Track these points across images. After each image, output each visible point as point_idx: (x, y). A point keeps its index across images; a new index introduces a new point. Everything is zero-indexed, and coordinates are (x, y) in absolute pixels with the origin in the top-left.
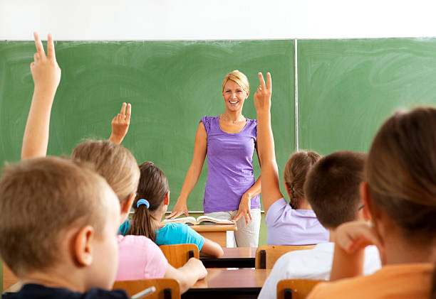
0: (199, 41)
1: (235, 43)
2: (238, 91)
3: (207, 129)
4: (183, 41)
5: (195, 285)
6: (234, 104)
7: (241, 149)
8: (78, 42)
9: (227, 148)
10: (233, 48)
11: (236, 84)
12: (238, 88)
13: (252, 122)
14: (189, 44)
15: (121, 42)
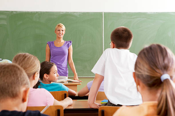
0: (66, 12)
1: (80, 13)
2: (62, 31)
3: (50, 46)
4: (60, 12)
5: (68, 107)
6: (61, 36)
7: (63, 53)
8: (20, 11)
9: (57, 52)
10: (80, 15)
11: (62, 28)
12: (63, 29)
13: (67, 42)
14: (62, 13)
15: (36, 12)
